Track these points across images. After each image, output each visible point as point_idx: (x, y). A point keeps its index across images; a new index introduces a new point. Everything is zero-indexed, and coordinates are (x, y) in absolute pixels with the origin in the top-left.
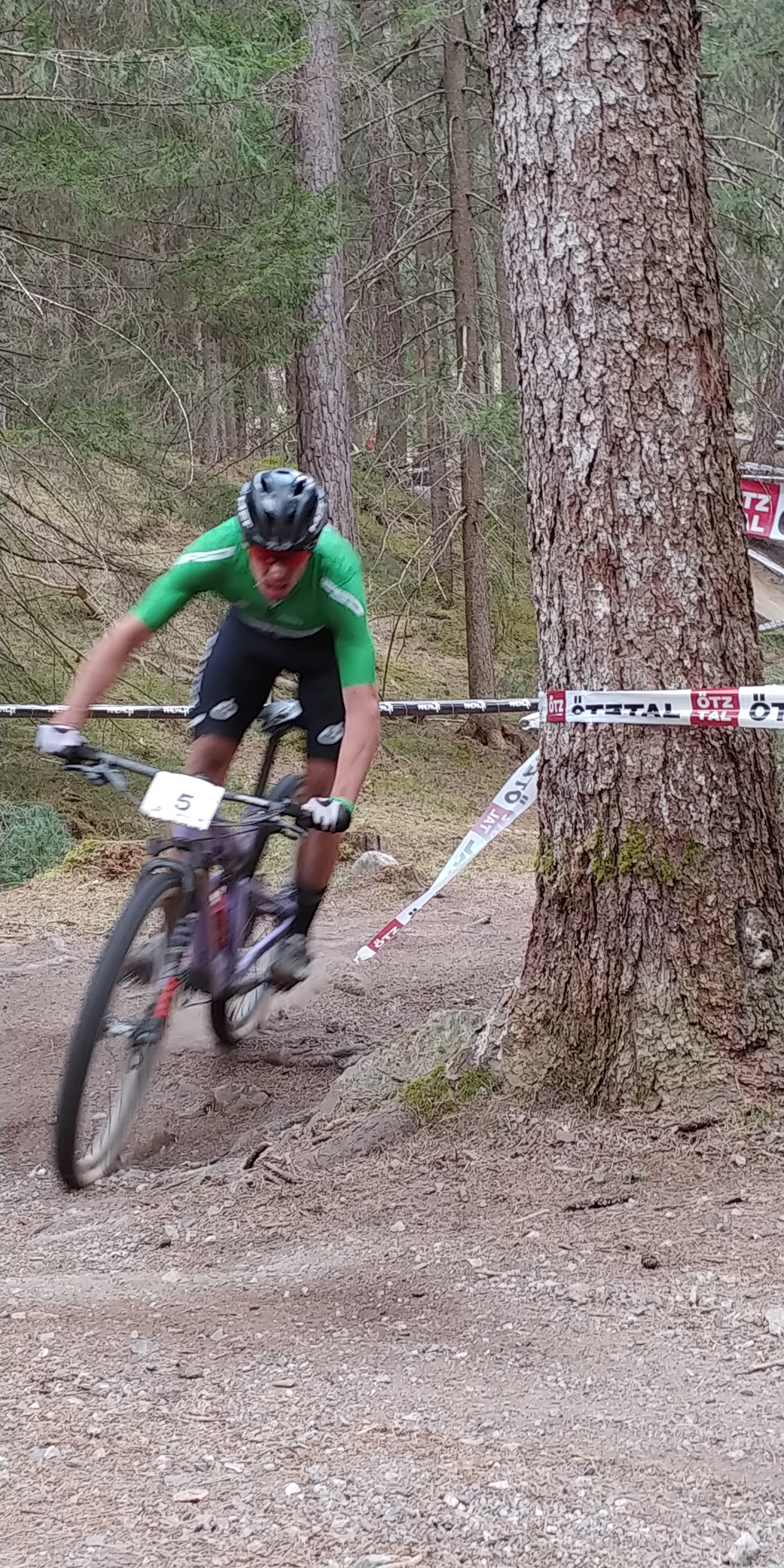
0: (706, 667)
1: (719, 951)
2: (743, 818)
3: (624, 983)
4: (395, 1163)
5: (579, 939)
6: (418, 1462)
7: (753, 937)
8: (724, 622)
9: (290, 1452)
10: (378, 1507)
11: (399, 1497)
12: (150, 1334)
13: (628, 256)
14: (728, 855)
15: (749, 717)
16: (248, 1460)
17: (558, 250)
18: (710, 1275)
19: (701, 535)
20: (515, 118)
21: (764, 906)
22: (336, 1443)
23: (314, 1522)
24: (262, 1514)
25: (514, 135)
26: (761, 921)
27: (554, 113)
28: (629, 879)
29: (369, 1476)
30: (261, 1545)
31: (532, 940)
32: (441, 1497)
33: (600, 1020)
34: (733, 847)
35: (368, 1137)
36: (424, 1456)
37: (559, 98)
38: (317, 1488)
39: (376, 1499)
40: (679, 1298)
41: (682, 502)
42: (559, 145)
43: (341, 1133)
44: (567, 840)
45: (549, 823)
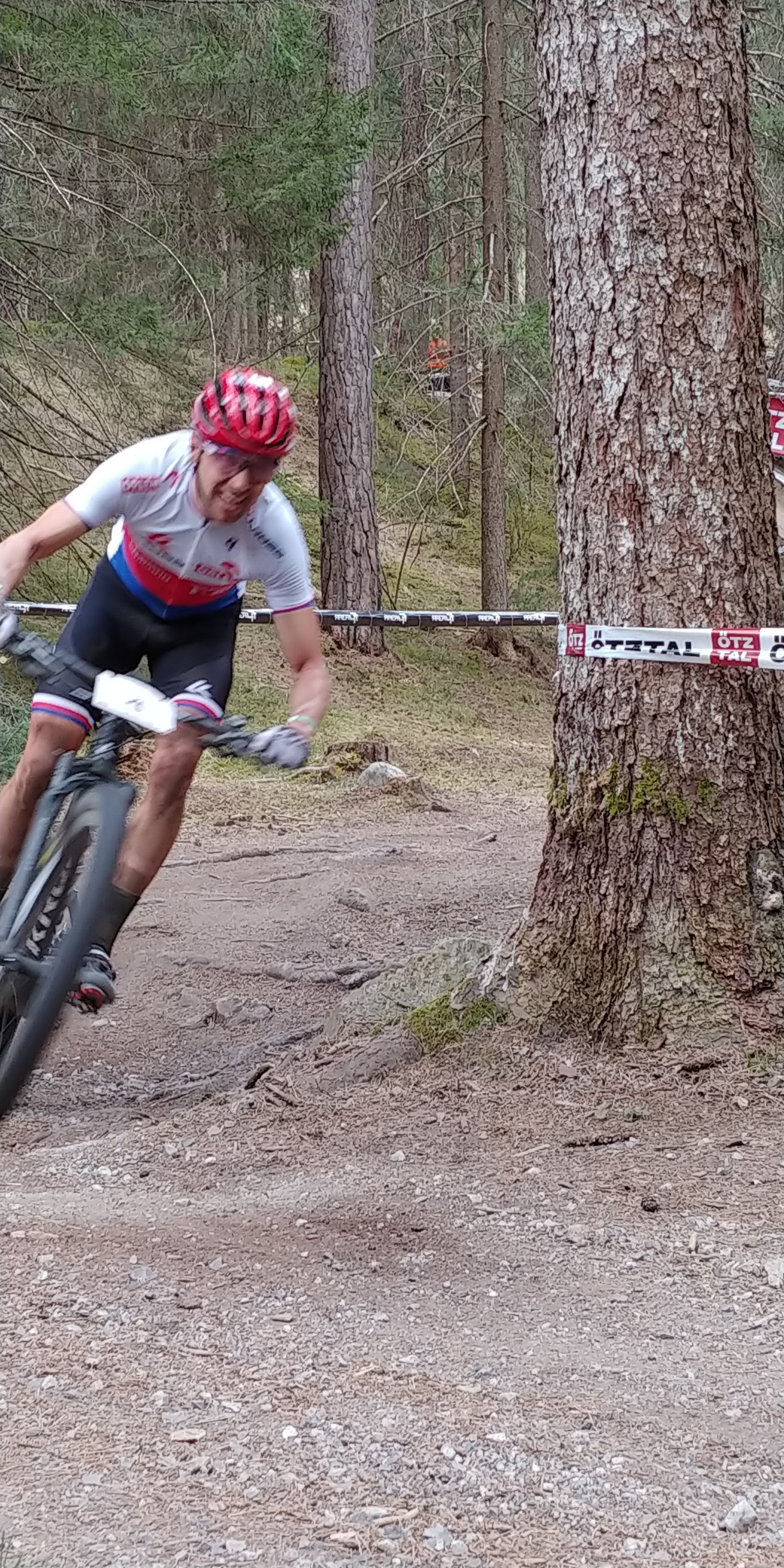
0: (728, 606)
1: (729, 891)
2: (759, 759)
3: (633, 920)
4: (396, 1091)
5: (589, 874)
6: (416, 1409)
7: (764, 879)
8: (747, 561)
9: (288, 1393)
10: (375, 1455)
11: (396, 1445)
12: (149, 1258)
13: (667, 190)
14: (742, 796)
15: (769, 659)
16: (246, 1399)
17: (596, 181)
18: (709, 1220)
19: (728, 473)
20: (558, 46)
21: (776, 847)
22: (333, 1385)
23: (311, 1469)
24: (259, 1459)
25: (556, 63)
26: (772, 863)
27: (598, 42)
28: (641, 816)
29: (366, 1421)
30: (257, 1491)
31: (541, 873)
32: (439, 1448)
33: (607, 956)
34: (747, 788)
35: (371, 1062)
36: (421, 1402)
37: (604, 28)
38: (314, 1432)
39: (373, 1447)
40: (678, 1244)
41: (710, 439)
42: (602, 75)
43: (345, 1057)
44: (582, 774)
45: (564, 755)
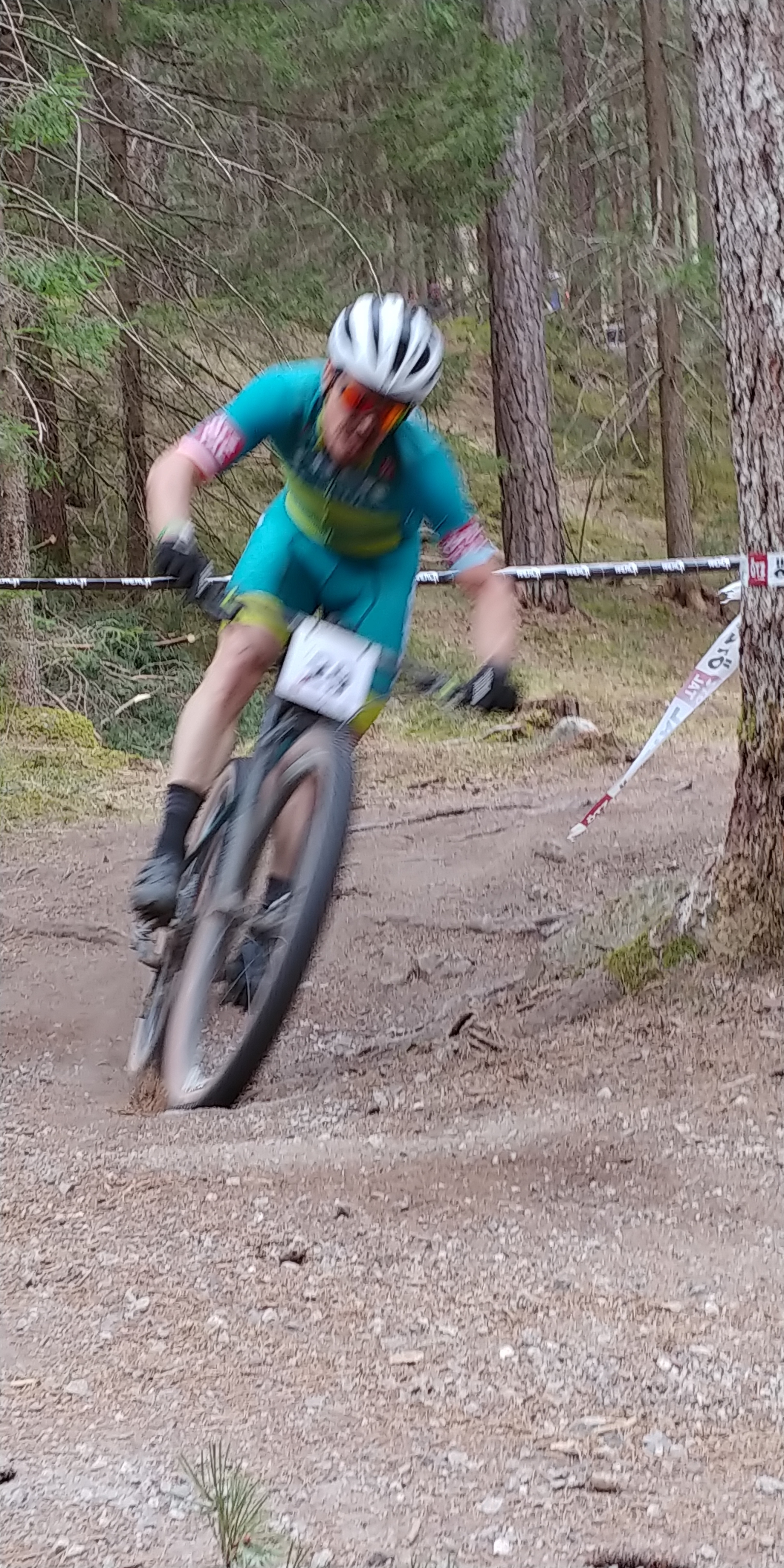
4: (600, 1030)
9: (503, 1316)
10: (591, 1370)
11: (613, 1360)
16: (462, 1323)
17: (755, 102)
23: (528, 1385)
24: (477, 1377)
29: (581, 1339)
30: (477, 1407)
31: (735, 808)
32: (655, 1361)
35: (573, 1005)
38: (531, 1351)
39: (589, 1362)
43: (546, 1001)
44: (771, 706)
45: (752, 688)
